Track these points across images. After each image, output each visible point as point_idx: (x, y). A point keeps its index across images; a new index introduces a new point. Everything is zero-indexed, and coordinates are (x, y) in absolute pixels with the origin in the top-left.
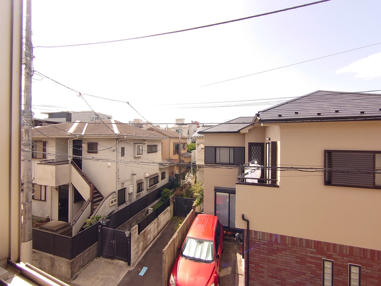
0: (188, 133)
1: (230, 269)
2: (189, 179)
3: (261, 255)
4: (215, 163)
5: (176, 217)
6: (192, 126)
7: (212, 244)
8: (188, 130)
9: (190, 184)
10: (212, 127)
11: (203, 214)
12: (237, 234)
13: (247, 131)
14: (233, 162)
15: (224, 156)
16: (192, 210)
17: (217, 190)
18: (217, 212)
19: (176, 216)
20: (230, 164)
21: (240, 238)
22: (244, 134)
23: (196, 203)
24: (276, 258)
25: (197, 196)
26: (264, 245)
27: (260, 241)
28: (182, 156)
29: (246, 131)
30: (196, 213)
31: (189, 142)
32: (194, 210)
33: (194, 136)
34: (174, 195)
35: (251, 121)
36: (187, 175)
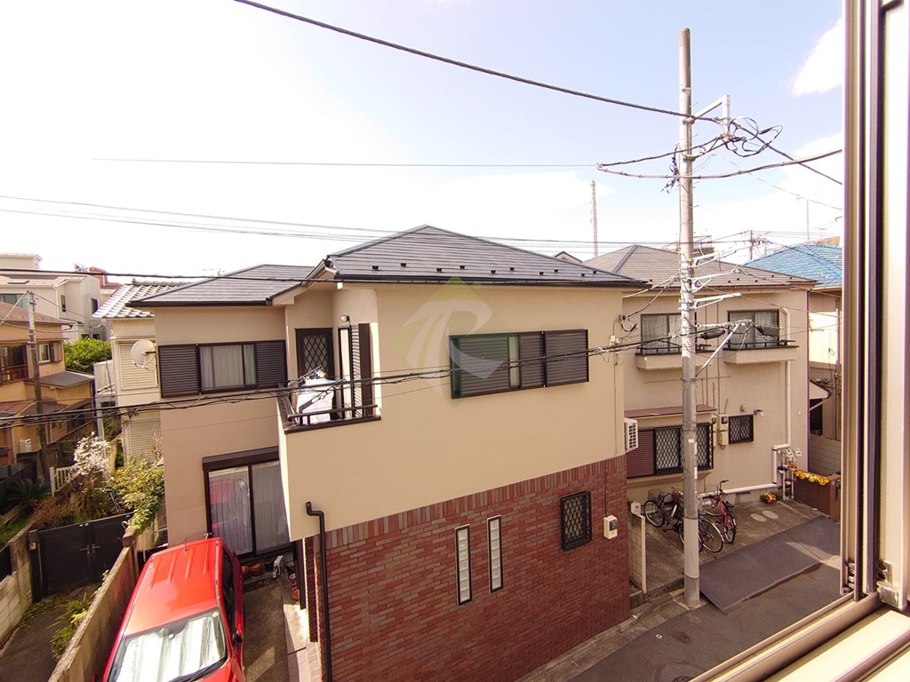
0: (64, 306)
1: (270, 653)
2: (93, 455)
3: (353, 577)
4: (200, 391)
5: (47, 601)
6: (79, 282)
7: (215, 619)
8: (63, 297)
9: (97, 473)
10: (176, 288)
11: (166, 548)
12: (277, 562)
13: (292, 302)
14: (254, 382)
15: (226, 369)
16: (125, 551)
17: (210, 465)
18: (214, 526)
19: (46, 595)
20: (246, 387)
21: (287, 567)
22: (282, 309)
23: (136, 524)
24: (382, 568)
25: (134, 505)
26: (358, 551)
27: (351, 546)
28: (47, 386)
29: (288, 300)
30: (140, 554)
31: (72, 337)
32: (132, 550)
33: (104, 317)
34: (31, 528)
35: (304, 275)
36: (82, 446)
